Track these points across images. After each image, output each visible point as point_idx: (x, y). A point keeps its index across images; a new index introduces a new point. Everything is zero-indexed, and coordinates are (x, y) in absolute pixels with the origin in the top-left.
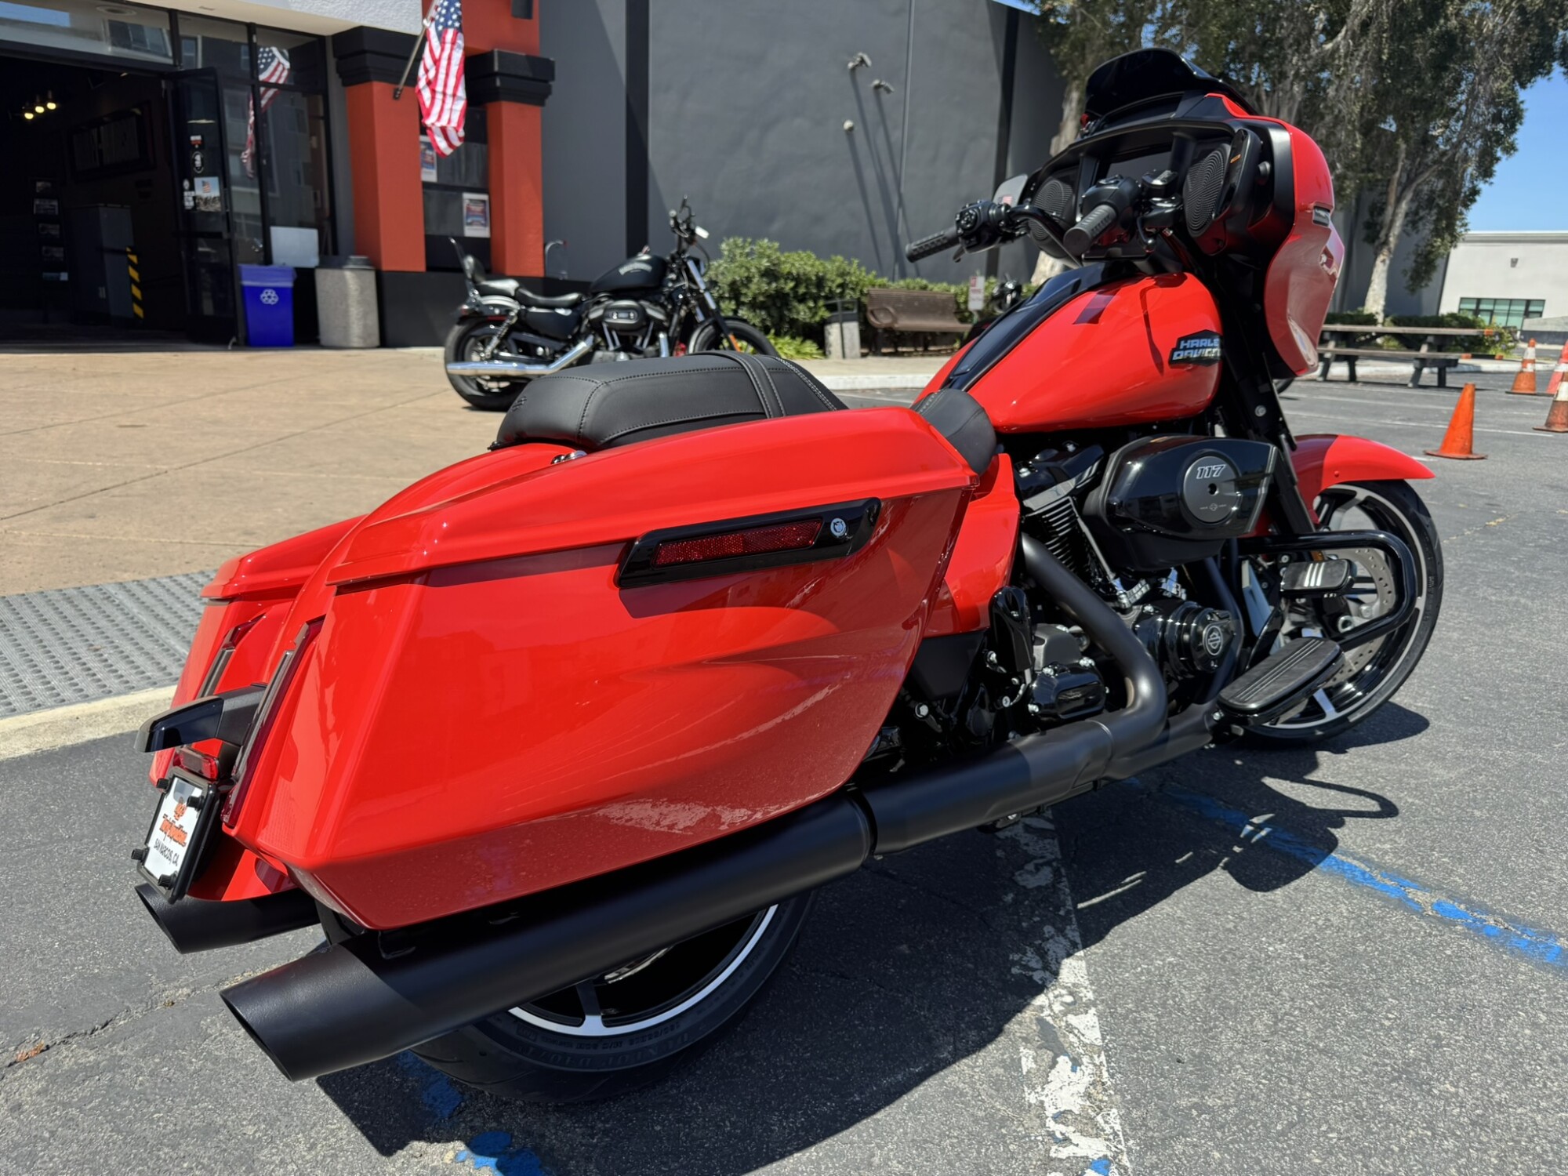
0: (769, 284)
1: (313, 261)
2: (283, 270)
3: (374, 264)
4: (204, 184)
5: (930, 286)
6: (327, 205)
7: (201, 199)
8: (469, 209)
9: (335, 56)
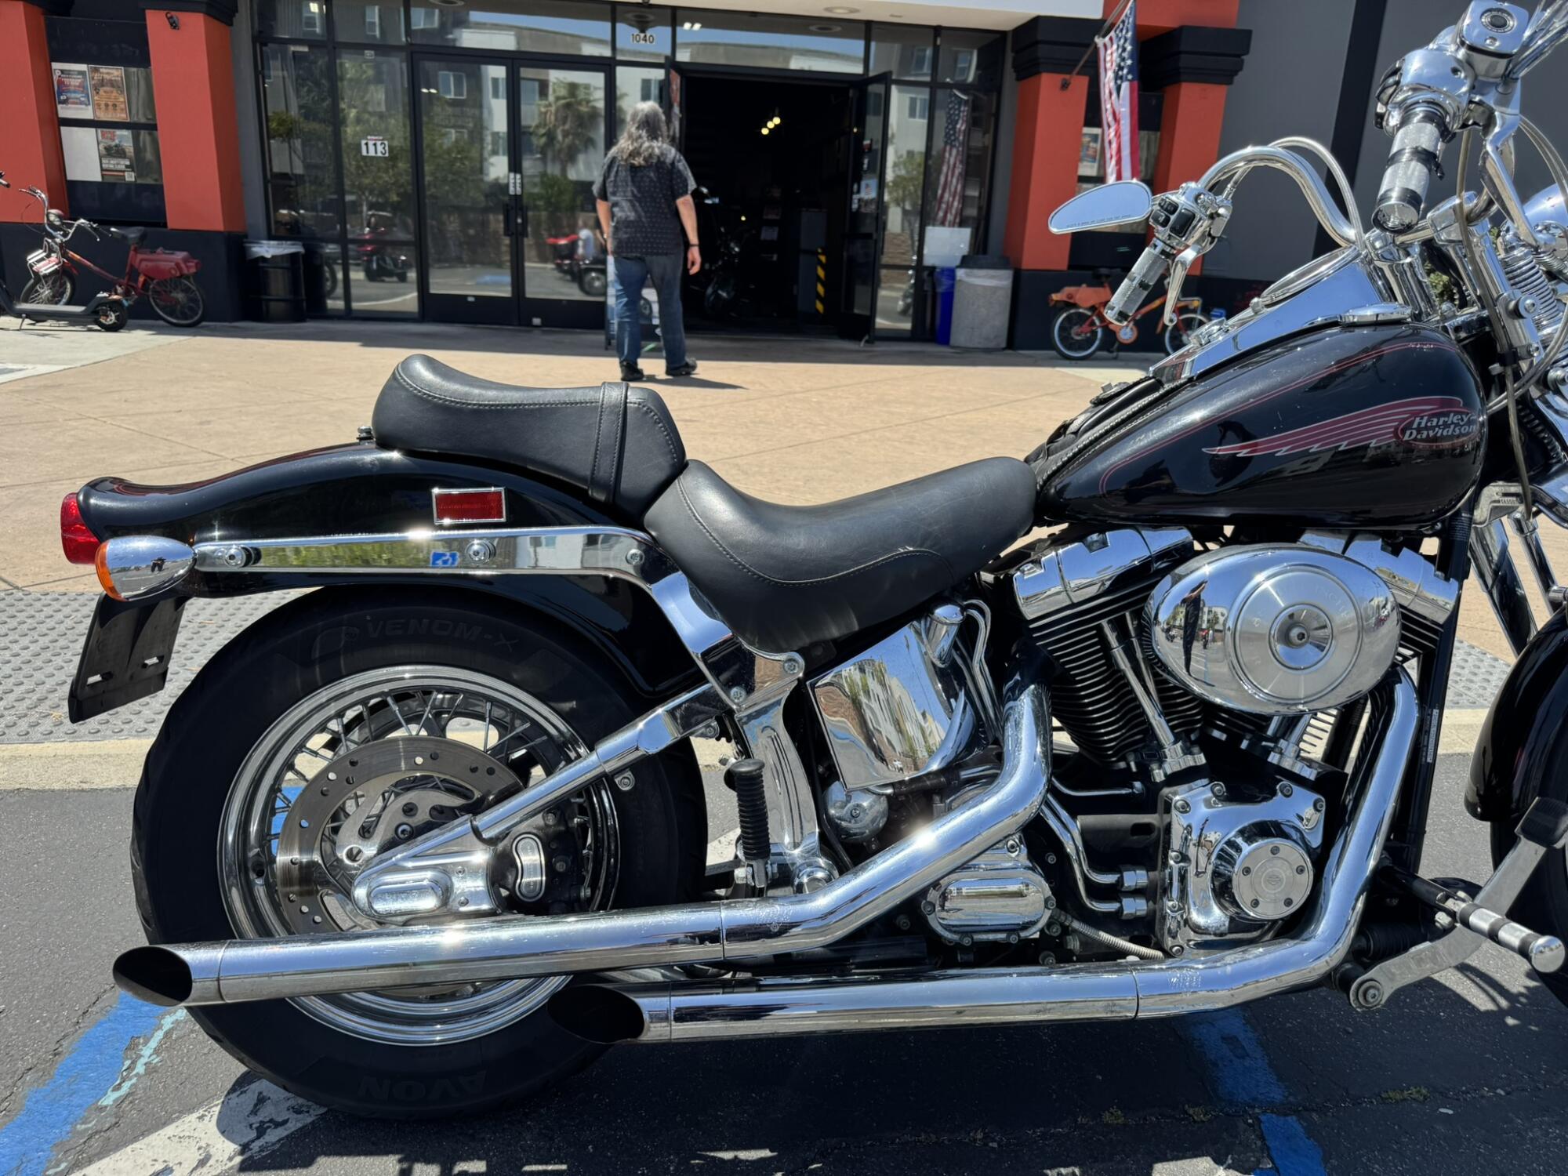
1: (957, 261)
3: (1015, 263)
4: (868, 185)
6: (986, 203)
7: (864, 201)
9: (1012, 51)
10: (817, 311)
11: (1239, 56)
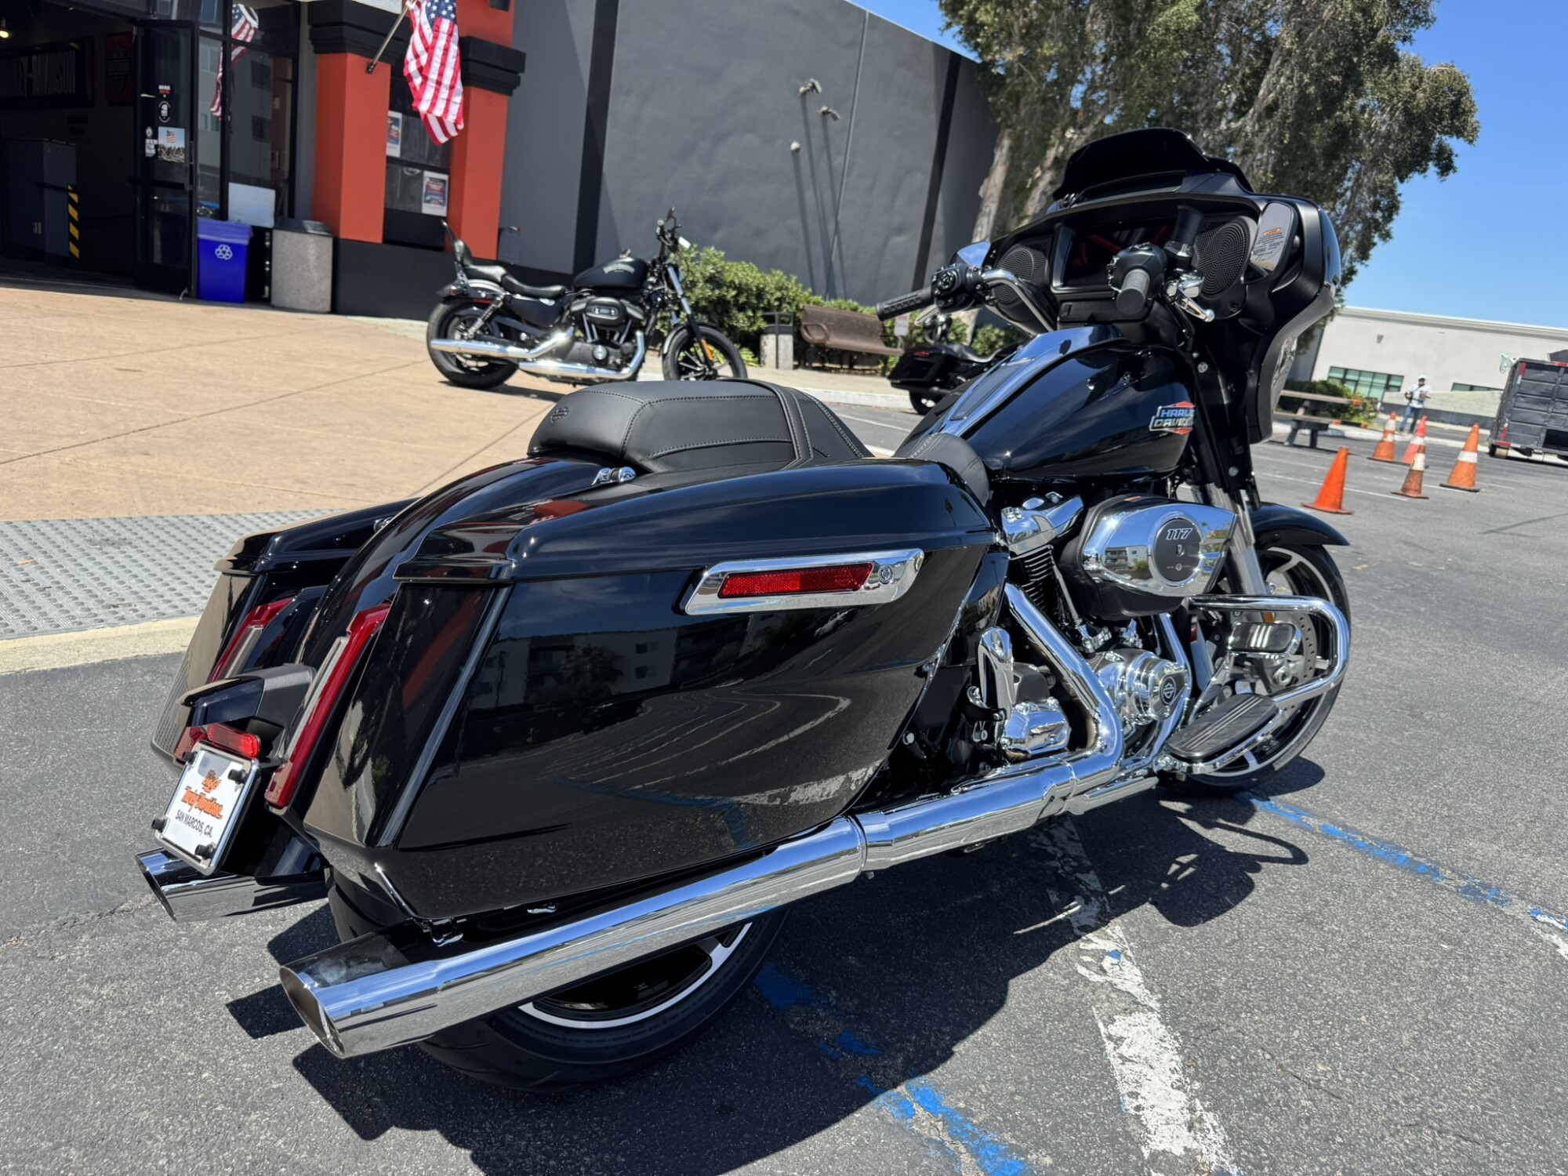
0: (712, 290)
1: (269, 223)
2: (239, 227)
3: (332, 230)
4: (169, 134)
5: (860, 308)
6: (286, 167)
7: (164, 148)
8: (428, 187)
9: (309, 23)
10: (71, 254)
11: (516, 73)
